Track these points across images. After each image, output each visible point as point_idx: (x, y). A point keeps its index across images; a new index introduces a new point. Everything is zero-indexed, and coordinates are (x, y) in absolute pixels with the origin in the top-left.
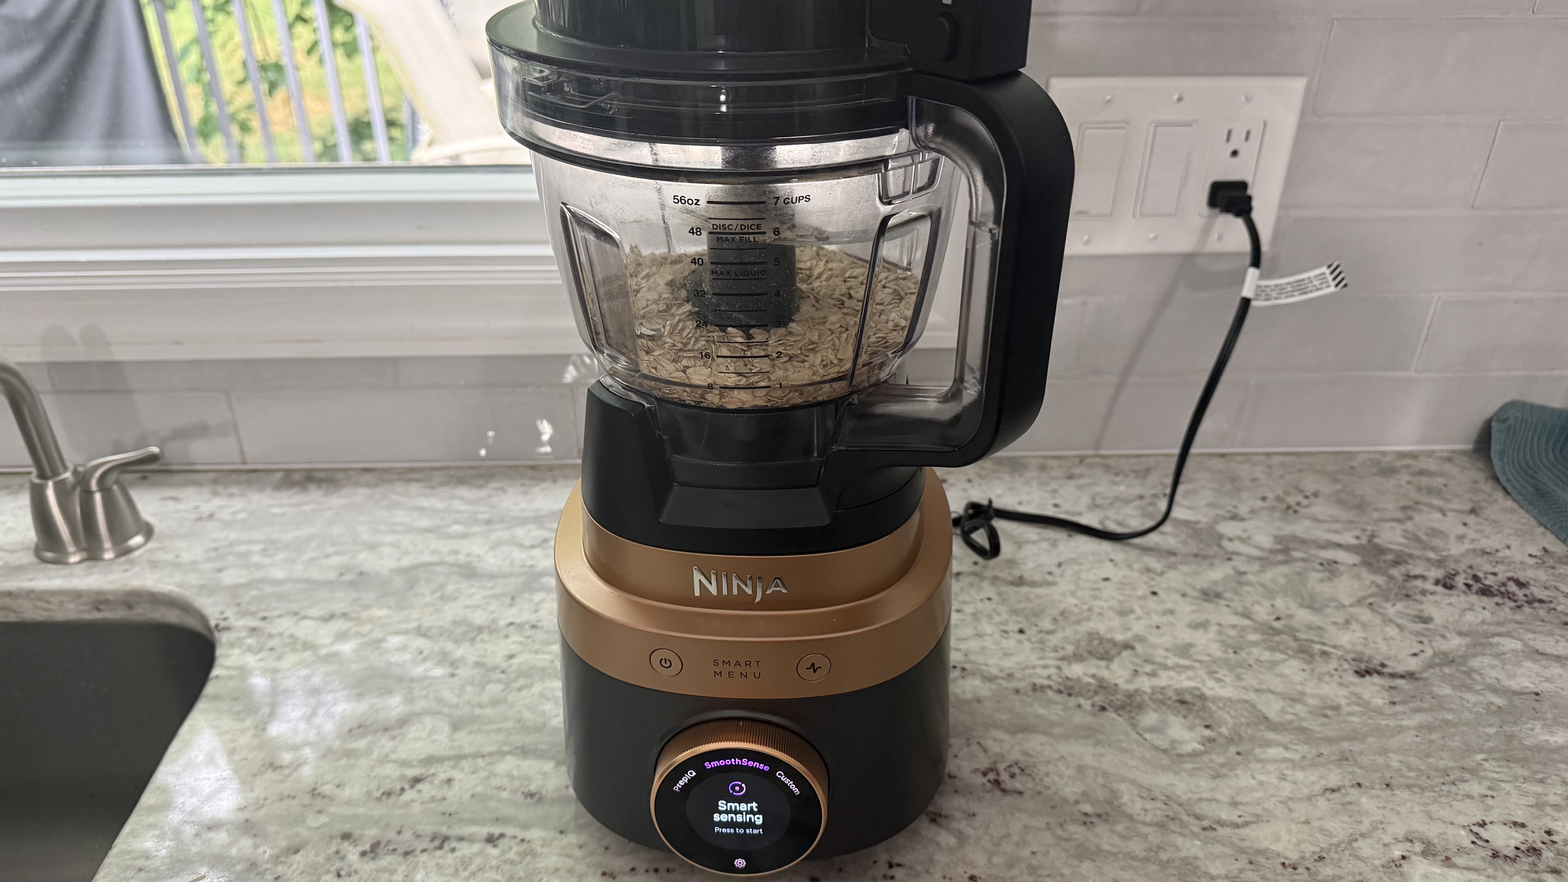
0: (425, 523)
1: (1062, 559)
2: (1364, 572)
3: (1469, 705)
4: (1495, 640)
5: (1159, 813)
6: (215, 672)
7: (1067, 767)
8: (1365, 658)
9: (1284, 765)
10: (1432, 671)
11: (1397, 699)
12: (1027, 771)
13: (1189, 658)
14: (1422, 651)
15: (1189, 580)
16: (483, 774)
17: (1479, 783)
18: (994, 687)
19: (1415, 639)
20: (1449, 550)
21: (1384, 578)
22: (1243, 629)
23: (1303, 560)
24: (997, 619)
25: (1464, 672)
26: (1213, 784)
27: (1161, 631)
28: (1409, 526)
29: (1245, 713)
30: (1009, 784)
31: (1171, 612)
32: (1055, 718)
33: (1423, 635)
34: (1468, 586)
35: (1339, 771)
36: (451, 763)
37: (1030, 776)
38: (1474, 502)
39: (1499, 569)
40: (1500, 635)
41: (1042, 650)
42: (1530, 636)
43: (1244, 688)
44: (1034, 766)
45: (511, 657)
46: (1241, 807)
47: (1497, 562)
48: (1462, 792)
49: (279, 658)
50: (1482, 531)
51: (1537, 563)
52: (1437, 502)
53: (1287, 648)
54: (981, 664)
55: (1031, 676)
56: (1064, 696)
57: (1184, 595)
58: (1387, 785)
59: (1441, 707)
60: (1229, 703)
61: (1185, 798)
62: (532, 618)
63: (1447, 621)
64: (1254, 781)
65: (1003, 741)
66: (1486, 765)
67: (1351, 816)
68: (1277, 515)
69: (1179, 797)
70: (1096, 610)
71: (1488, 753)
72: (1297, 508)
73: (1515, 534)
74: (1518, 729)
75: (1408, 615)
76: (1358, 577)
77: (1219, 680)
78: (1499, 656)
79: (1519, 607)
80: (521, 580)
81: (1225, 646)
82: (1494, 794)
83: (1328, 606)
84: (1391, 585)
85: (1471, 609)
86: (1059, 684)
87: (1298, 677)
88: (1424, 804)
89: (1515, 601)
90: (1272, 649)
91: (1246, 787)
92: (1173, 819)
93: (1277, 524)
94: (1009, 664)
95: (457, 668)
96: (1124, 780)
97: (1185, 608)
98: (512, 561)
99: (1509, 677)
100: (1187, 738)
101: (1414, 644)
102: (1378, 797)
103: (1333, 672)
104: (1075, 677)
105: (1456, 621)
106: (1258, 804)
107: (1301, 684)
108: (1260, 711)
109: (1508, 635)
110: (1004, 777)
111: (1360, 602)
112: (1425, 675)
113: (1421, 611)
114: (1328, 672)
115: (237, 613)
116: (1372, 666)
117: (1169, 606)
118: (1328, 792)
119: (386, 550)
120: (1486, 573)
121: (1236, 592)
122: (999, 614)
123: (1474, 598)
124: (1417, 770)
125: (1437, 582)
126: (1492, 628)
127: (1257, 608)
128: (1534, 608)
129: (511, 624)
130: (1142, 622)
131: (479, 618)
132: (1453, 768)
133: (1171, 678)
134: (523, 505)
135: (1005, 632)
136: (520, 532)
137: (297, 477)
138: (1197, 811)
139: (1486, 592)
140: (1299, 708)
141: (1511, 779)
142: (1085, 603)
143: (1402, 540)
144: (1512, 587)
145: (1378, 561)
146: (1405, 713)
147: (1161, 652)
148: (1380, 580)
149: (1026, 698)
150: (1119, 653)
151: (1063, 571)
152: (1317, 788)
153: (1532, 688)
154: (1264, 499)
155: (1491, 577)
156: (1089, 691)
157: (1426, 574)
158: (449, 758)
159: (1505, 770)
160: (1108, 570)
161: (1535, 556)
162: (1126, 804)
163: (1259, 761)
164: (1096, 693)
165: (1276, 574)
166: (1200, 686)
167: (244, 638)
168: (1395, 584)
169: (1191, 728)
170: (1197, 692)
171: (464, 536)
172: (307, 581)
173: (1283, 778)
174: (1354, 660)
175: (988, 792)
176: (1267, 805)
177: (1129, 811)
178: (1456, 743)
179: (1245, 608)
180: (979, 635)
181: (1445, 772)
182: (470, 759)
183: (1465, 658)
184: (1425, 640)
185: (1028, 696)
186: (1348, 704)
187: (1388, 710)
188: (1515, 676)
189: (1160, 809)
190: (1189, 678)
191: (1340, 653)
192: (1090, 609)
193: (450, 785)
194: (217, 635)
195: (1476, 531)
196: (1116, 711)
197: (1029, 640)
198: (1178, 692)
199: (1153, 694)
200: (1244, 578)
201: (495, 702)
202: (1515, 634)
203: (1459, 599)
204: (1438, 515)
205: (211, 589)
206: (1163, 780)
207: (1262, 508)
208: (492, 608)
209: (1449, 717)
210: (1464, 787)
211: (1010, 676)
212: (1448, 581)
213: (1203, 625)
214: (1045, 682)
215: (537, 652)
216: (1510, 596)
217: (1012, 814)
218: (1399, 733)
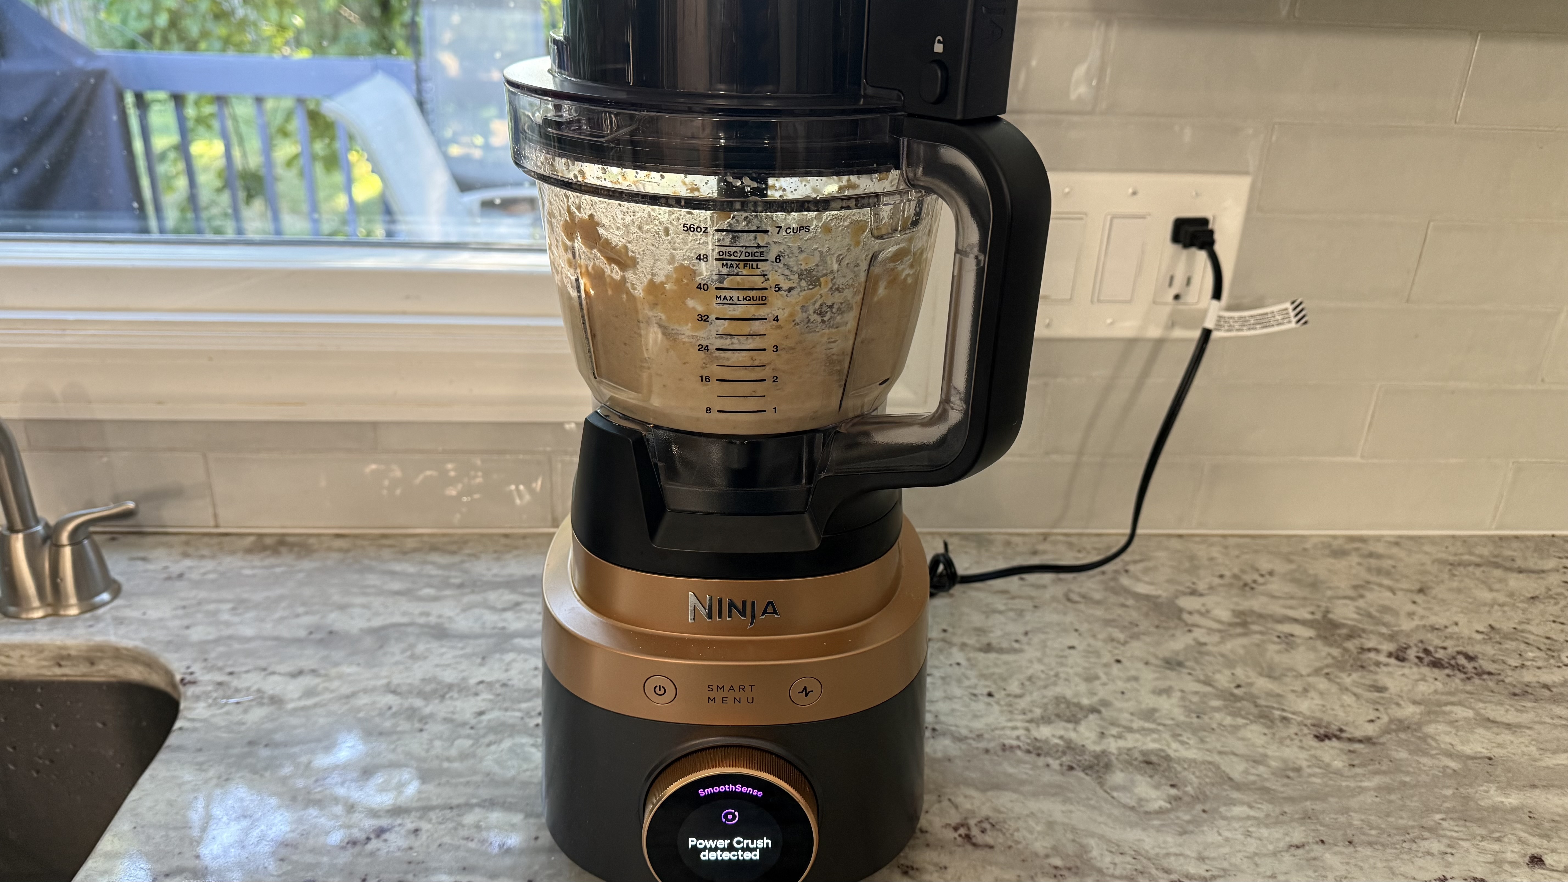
0: (396, 586)
1: (1028, 628)
2: (1319, 644)
3: (1425, 768)
4: (1448, 708)
5: (1129, 867)
6: (178, 724)
7: (1037, 824)
8: (1324, 724)
9: (1250, 822)
10: (1389, 736)
11: (1355, 762)
12: (998, 827)
13: (1154, 721)
14: (1378, 718)
15: (1152, 650)
16: (451, 825)
17: (1439, 841)
18: (964, 747)
19: (1372, 706)
20: (1400, 626)
21: (1339, 650)
22: (1205, 695)
23: (1261, 633)
24: (967, 683)
25: (1419, 738)
26: (1180, 840)
27: (1126, 697)
28: (1361, 603)
29: (1210, 774)
30: (979, 838)
31: (1136, 679)
32: (1024, 777)
33: (1378, 703)
34: (1420, 659)
35: (1303, 828)
36: (418, 814)
37: (1001, 831)
38: (1422, 582)
39: (1448, 643)
40: (1452, 704)
41: (1011, 712)
42: (1481, 705)
43: (1208, 750)
44: (1005, 822)
45: (481, 713)
46: (1207, 861)
47: (1446, 637)
48: (1422, 849)
49: (246, 711)
50: (1430, 609)
51: (1484, 639)
52: (1386, 582)
53: (1248, 714)
54: (951, 725)
55: (1000, 736)
56: (1033, 756)
57: (1147, 663)
58: (1350, 842)
59: (1398, 770)
60: (1193, 765)
61: (1152, 852)
62: (503, 676)
63: (1402, 691)
64: (1220, 838)
65: (974, 798)
66: (1445, 824)
67: (1315, 871)
68: (1234, 591)
69: (1147, 851)
70: (1062, 676)
71: (1445, 813)
72: (1254, 585)
73: (1462, 612)
74: (1474, 791)
75: (1364, 685)
76: (1314, 649)
77: (1183, 743)
78: (1452, 723)
79: (1469, 679)
80: (492, 641)
81: (1188, 710)
82: (1454, 851)
83: (1286, 676)
84: (1347, 657)
85: (1424, 679)
86: (1028, 744)
87: (1260, 741)
88: (1387, 860)
89: (1465, 673)
90: (1235, 714)
91: (1213, 843)
92: (1142, 873)
93: (1235, 599)
94: (978, 725)
95: (426, 723)
96: (1092, 835)
97: (1148, 676)
98: (484, 623)
99: (1463, 743)
100: (1154, 796)
101: (1371, 711)
102: (1342, 853)
103: (1295, 737)
104: (1044, 738)
105: (1410, 691)
106: (1225, 859)
107: (1263, 747)
108: (1224, 772)
109: (1460, 704)
110: (975, 832)
111: (1317, 672)
112: (1382, 740)
113: (1375, 681)
114: (1289, 736)
115: (204, 668)
116: (1331, 731)
117: (1133, 673)
118: (1293, 848)
119: (357, 611)
120: (1436, 647)
121: (1197, 661)
122: (968, 678)
123: (1425, 670)
124: (1378, 828)
125: (1390, 655)
126: (1444, 698)
127: (1218, 676)
128: (1484, 680)
129: (481, 682)
130: (1106, 687)
131: (449, 676)
132: (1413, 827)
133: (1137, 740)
134: (495, 570)
135: (975, 695)
136: (492, 596)
137: (268, 541)
138: (1166, 865)
139: (1436, 664)
140: (1262, 769)
141: (1469, 838)
142: (1052, 669)
143: (1356, 616)
144: (1462, 660)
145: (1333, 635)
146: (1364, 775)
147: (1127, 716)
148: (1336, 652)
149: (996, 758)
150: (1086, 717)
151: (1030, 639)
152: (1282, 844)
153: (1486, 753)
154: (1221, 576)
155: (1441, 651)
156: (1057, 751)
157: (1379, 647)
158: (417, 809)
159: (1464, 829)
160: (1073, 640)
161: (1482, 633)
162: (1095, 858)
163: (1224, 818)
164: (1064, 753)
165: (1235, 645)
166: (1165, 748)
167: (210, 692)
168: (1350, 656)
169: (1157, 787)
170: (1162, 754)
171: (435, 599)
172: (277, 639)
173: (1248, 834)
174: (1314, 725)
175: (959, 846)
176: (1233, 860)
177: (1099, 865)
178: (1414, 804)
179: (1206, 676)
180: (949, 698)
181: (1406, 831)
182: (437, 811)
183: (1420, 725)
184: (1381, 708)
185: (998, 756)
186: (1309, 766)
187: (1347, 772)
188: (1468, 741)
189: (1129, 864)
190: (1154, 741)
191: (1299, 719)
192: (1057, 675)
193: (417, 835)
194: (182, 688)
195: (1425, 609)
196: (1083, 771)
197: (998, 703)
198: (1143, 753)
199: (1120, 754)
200: (1204, 649)
201: (463, 756)
202: (1466, 703)
203: (1412, 671)
204: (1389, 594)
205: (177, 644)
206: (1132, 836)
207: (1220, 585)
208: (462, 667)
209: (1407, 779)
210: (1425, 845)
211: (980, 736)
212: (1401, 654)
213: (1166, 691)
214: (1015, 743)
215: (506, 710)
216: (1460, 669)
217: (984, 867)
218: (1359, 794)
